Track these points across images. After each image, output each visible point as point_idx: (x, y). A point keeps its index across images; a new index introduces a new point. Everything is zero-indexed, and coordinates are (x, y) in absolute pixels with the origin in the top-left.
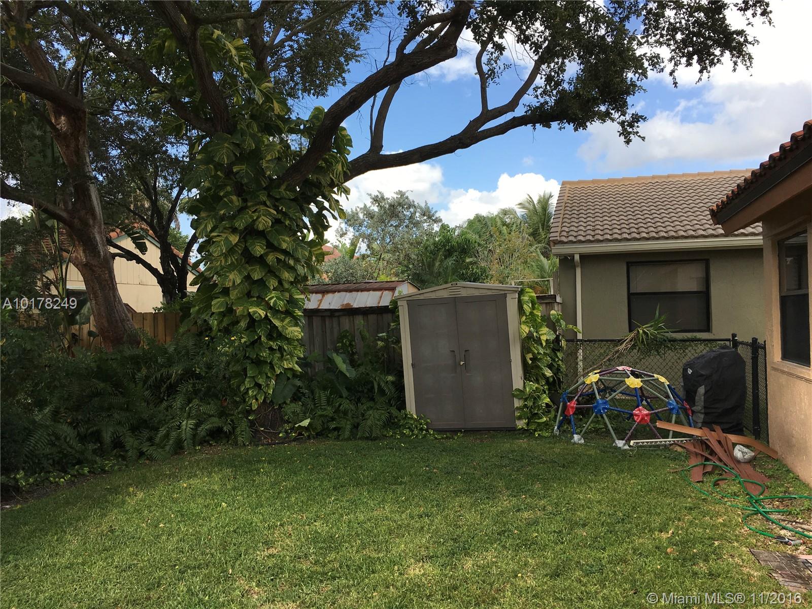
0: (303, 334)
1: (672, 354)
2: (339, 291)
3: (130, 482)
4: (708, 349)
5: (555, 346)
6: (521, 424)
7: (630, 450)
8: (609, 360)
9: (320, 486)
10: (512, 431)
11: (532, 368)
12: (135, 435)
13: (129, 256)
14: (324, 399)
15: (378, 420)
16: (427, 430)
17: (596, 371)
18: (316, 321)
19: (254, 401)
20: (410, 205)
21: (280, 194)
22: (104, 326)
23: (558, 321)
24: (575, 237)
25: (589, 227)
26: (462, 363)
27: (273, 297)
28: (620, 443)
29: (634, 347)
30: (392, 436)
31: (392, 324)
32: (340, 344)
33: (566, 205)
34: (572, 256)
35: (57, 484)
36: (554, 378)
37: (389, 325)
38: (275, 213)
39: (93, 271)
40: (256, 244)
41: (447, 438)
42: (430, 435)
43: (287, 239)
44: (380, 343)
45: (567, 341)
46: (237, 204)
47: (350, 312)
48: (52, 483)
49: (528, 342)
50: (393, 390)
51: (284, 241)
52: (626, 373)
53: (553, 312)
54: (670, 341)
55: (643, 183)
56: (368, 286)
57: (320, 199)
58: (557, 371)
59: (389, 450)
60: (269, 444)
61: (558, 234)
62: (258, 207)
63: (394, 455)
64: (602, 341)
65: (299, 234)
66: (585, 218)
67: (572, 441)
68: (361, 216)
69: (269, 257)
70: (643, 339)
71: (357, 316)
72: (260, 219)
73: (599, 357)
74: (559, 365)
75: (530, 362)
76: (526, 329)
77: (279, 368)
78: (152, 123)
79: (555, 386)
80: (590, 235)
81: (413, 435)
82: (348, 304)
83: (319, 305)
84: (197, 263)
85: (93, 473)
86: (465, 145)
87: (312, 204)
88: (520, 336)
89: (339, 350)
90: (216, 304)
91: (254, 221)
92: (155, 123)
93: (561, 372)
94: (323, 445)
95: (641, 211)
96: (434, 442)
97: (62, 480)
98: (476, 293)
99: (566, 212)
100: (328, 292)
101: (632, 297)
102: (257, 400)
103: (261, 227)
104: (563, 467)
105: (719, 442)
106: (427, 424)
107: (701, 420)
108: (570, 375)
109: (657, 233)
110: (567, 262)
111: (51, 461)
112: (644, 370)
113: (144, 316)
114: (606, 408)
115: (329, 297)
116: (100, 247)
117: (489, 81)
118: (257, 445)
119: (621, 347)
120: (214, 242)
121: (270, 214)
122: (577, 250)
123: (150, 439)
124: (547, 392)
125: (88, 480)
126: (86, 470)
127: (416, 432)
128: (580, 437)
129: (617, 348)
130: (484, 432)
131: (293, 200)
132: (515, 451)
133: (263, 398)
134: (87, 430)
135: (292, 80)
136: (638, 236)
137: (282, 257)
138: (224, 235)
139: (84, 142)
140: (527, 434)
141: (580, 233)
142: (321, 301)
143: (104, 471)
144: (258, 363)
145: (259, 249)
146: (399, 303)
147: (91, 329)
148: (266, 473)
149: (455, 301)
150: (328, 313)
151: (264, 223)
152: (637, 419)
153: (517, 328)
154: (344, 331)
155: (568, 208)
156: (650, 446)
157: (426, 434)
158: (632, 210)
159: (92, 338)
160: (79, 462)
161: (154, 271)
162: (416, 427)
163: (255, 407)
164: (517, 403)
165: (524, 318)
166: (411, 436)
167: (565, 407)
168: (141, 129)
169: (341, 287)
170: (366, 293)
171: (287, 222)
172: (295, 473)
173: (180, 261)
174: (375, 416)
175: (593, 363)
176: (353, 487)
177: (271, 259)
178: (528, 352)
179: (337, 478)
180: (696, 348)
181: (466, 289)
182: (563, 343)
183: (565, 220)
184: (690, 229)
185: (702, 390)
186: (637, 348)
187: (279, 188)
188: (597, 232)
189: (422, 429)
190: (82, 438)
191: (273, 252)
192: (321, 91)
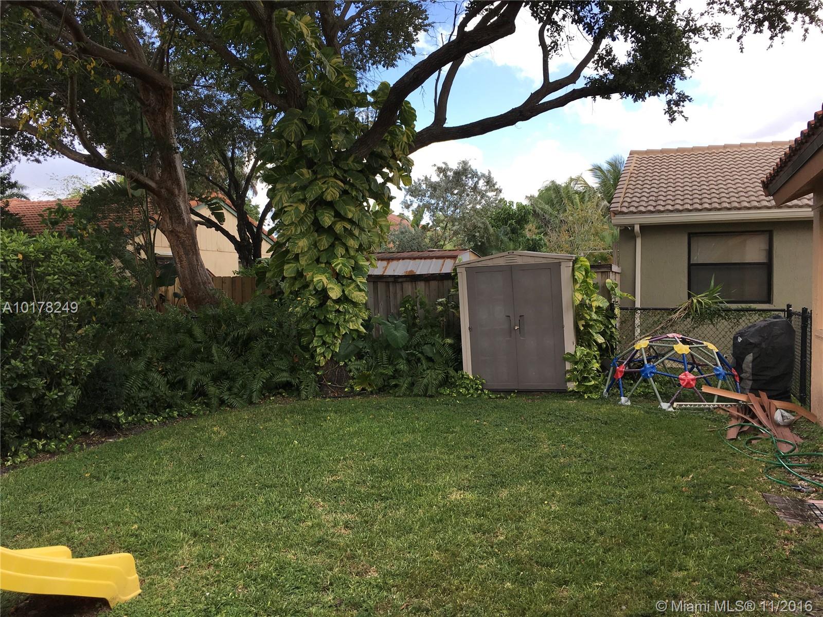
0: (367, 298)
1: (726, 323)
2: (403, 259)
3: (215, 423)
4: (762, 319)
5: (609, 313)
6: (572, 386)
7: (675, 412)
8: (662, 328)
9: (379, 431)
10: (563, 393)
11: (585, 334)
12: (217, 385)
13: (209, 223)
14: (385, 358)
15: (435, 380)
16: (482, 390)
17: (647, 338)
18: (381, 286)
19: (322, 358)
20: (475, 174)
21: (348, 166)
22: (188, 288)
23: (613, 289)
24: (637, 207)
25: (651, 198)
26: (516, 328)
27: (339, 264)
28: (665, 406)
29: (687, 316)
30: (449, 394)
31: (452, 290)
32: (403, 309)
33: (632, 175)
34: (633, 226)
35: (152, 424)
36: (607, 345)
37: (449, 291)
38: (342, 185)
39: (178, 237)
40: (325, 214)
41: (501, 397)
42: (485, 394)
43: (353, 209)
44: (440, 308)
45: (621, 309)
46: (307, 176)
47: (413, 278)
48: (147, 423)
49: (580, 310)
50: (450, 352)
51: (350, 211)
52: (676, 341)
53: (608, 281)
54: (724, 311)
55: (714, 152)
56: (431, 254)
57: (385, 170)
58: (609, 337)
59: (445, 406)
60: (335, 397)
61: (619, 205)
62: (327, 179)
63: (449, 410)
64: (656, 309)
65: (365, 204)
66: (649, 189)
67: (620, 403)
68: (424, 186)
69: (337, 226)
70: (696, 308)
71: (419, 283)
72: (329, 191)
73: (653, 325)
74: (612, 332)
75: (582, 328)
76: (579, 297)
77: (344, 328)
78: (229, 97)
79: (608, 352)
80: (651, 205)
81: (469, 394)
82: (411, 271)
83: (384, 272)
84: (271, 231)
85: (182, 416)
86: (525, 117)
87: (378, 175)
88: (573, 303)
89: (402, 314)
90: (289, 269)
91: (323, 193)
92: (232, 96)
93: (615, 339)
94: (383, 400)
95: (708, 182)
96: (488, 400)
97: (155, 421)
98: (532, 261)
99: (631, 182)
100: (393, 259)
101: (692, 267)
102: (325, 357)
103: (329, 198)
104: (606, 424)
105: (763, 407)
106: (482, 384)
107: (749, 387)
108: (623, 342)
109: (720, 203)
110: (627, 233)
111: (146, 404)
112: (697, 338)
113: (223, 280)
114: (653, 373)
115: (394, 264)
116: (185, 216)
117: (552, 53)
118: (325, 398)
119: (675, 316)
120: (285, 212)
121: (338, 186)
122: (636, 221)
123: (229, 389)
124: (598, 358)
125: (178, 421)
126: (176, 413)
127: (471, 391)
128: (627, 398)
129: (670, 317)
130: (536, 393)
131: (360, 171)
132: (563, 410)
133: (330, 355)
134: (175, 378)
135: (361, 51)
136: (700, 207)
137: (348, 226)
138: (295, 205)
139: (170, 117)
140: (577, 396)
141: (642, 203)
142: (386, 268)
143: (191, 415)
144: (326, 323)
145: (327, 220)
146: (458, 270)
147: (176, 291)
148: (331, 420)
149: (510, 270)
150: (392, 279)
151: (332, 194)
152: (683, 383)
153: (571, 296)
154: (407, 296)
155: (633, 179)
156: (695, 409)
157: (481, 394)
158: (698, 180)
159: (177, 299)
160: (170, 406)
161: (231, 238)
162: (472, 386)
163: (323, 363)
164: (568, 366)
165: (577, 286)
166: (466, 395)
167: (615, 371)
168: (220, 102)
169: (405, 254)
170: (428, 261)
171: (354, 193)
172: (358, 421)
173: (255, 230)
174: (431, 376)
175: (646, 331)
176: (409, 433)
177: (339, 228)
178: (581, 319)
179: (395, 426)
180: (751, 318)
181: (523, 257)
182: (617, 311)
183: (628, 191)
184: (755, 200)
185: (750, 358)
186: (691, 317)
187: (347, 160)
188: (659, 202)
189: (477, 389)
190: (172, 385)
191: (340, 221)
192: (390, 62)
